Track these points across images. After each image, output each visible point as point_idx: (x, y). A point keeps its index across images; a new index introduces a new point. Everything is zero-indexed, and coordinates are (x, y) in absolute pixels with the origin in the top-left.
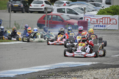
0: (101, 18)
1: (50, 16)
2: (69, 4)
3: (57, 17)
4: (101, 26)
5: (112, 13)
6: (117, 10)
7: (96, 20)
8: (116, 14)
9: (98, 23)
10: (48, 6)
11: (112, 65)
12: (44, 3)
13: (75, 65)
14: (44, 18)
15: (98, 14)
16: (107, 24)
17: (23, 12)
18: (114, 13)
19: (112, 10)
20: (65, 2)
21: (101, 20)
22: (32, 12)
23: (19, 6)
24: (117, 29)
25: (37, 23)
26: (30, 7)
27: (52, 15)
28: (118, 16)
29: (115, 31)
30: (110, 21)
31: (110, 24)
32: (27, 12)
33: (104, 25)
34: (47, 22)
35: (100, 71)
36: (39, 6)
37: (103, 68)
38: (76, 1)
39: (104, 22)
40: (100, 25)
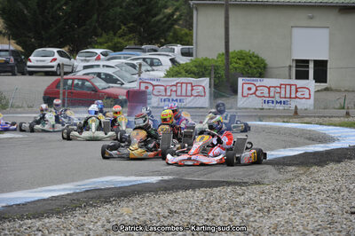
0: (175, 83)
1: (70, 82)
2: (108, 57)
3: (83, 84)
4: (173, 100)
5: (194, 73)
6: (205, 68)
7: (163, 88)
8: (203, 76)
9: (169, 94)
10: (65, 60)
11: (202, 182)
12: (57, 56)
13: (127, 182)
14: (57, 84)
15: (167, 76)
16: (186, 96)
17: (14, 74)
18: (198, 73)
19: (196, 67)
20: (99, 51)
21: (174, 89)
22: (31, 73)
23: (6, 62)
24: (207, 105)
25: (42, 95)
26: (29, 64)
27: (73, 79)
28: (208, 79)
29: (202, 110)
30: (192, 90)
31: (192, 95)
32: (23, 74)
33: (179, 98)
34: (64, 93)
35: (181, 195)
36: (47, 61)
37: (186, 188)
38: (121, 50)
39: (179, 93)
40: (171, 98)
